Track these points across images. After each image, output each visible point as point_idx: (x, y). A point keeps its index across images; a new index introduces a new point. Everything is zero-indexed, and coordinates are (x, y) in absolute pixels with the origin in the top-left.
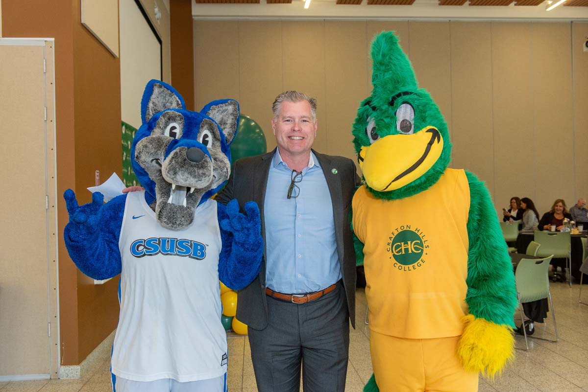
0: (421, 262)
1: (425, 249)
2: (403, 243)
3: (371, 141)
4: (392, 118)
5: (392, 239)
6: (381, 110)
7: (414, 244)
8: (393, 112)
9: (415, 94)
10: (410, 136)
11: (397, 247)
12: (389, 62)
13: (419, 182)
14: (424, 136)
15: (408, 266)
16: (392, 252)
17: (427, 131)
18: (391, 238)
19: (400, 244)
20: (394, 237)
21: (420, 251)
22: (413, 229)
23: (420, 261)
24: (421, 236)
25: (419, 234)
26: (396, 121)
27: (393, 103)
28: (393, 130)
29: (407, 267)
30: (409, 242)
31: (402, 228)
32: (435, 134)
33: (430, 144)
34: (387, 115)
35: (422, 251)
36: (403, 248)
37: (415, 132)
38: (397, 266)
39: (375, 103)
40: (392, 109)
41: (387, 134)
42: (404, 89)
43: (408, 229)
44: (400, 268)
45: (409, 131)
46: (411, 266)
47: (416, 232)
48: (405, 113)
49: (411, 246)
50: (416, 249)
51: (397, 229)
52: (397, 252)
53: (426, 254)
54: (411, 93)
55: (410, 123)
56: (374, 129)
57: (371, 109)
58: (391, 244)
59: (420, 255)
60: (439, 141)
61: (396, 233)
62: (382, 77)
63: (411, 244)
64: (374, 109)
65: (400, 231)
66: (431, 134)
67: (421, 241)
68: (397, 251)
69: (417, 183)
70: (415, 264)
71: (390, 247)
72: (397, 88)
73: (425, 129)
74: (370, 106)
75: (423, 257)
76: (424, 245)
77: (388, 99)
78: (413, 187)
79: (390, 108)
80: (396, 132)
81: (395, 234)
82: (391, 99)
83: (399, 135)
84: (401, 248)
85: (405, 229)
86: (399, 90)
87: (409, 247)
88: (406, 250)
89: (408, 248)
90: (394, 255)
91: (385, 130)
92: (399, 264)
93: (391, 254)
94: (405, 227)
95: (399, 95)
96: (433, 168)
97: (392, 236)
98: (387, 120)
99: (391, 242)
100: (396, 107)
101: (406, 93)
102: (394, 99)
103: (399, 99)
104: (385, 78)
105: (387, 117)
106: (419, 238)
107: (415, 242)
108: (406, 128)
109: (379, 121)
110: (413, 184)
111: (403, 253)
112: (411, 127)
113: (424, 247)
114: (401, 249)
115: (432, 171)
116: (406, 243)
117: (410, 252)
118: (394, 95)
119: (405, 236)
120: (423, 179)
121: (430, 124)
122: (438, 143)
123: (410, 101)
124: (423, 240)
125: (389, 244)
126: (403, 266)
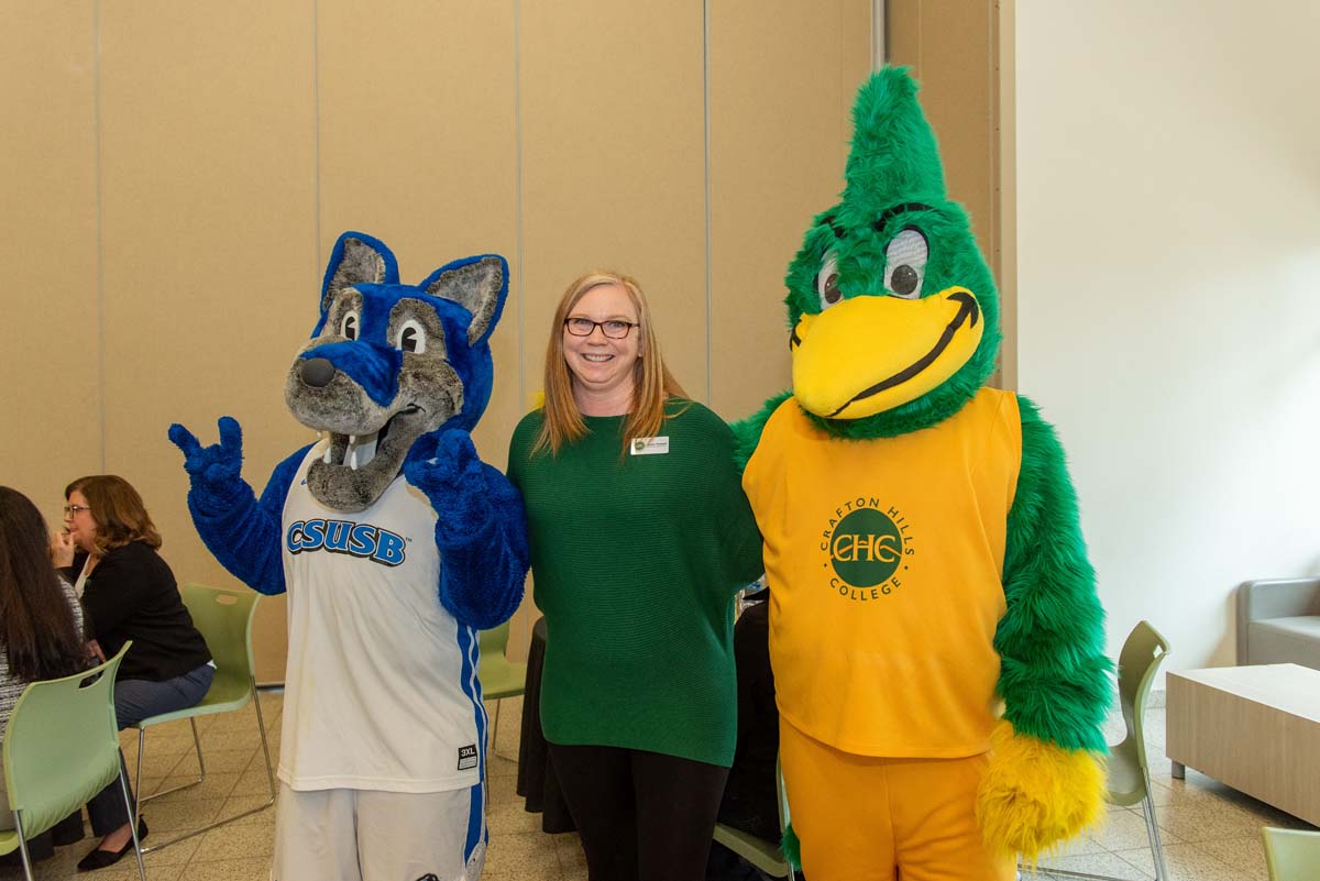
0: (891, 585)
1: (903, 556)
2: (856, 537)
4: (875, 257)
5: (835, 525)
6: (855, 237)
7: (881, 544)
8: (881, 246)
9: (936, 211)
10: (911, 305)
11: (843, 544)
12: (890, 134)
13: (914, 408)
14: (942, 307)
15: (861, 589)
16: (832, 553)
17: (949, 298)
18: (832, 522)
19: (850, 537)
20: (839, 520)
21: (892, 560)
22: (883, 509)
23: (889, 581)
24: (899, 526)
25: (894, 520)
26: (884, 266)
27: (884, 225)
28: (872, 286)
29: (858, 590)
30: (871, 537)
31: (861, 502)
32: (968, 307)
33: (954, 327)
34: (866, 250)
35: (898, 559)
36: (856, 547)
37: (923, 295)
38: (838, 586)
39: (843, 221)
40: (880, 239)
41: (859, 293)
42: (914, 198)
43: (873, 507)
44: (844, 591)
45: (909, 292)
46: (867, 591)
47: (890, 516)
48: (908, 250)
49: (873, 547)
50: (884, 553)
51: (848, 504)
52: (842, 556)
53: (906, 568)
54: (928, 208)
55: (915, 275)
56: (832, 278)
57: (833, 232)
58: (831, 535)
59: (892, 568)
60: (973, 322)
61: (845, 512)
62: (868, 165)
63: (875, 539)
64: (840, 232)
65: (854, 508)
66: (957, 305)
67: (898, 538)
68: (841, 551)
69: (910, 410)
70: (878, 588)
71: (829, 541)
72: (897, 194)
73: (946, 293)
74: (832, 225)
75: (898, 573)
76: (904, 547)
77: (873, 215)
78: (900, 418)
79: (876, 235)
80: (881, 291)
81: (843, 516)
82: (879, 216)
83: (886, 297)
84: (850, 547)
85: (867, 506)
86: (901, 197)
87: (870, 547)
88: (863, 553)
89: (867, 550)
90: (834, 561)
91: (858, 284)
92: (843, 583)
93: (828, 558)
94: (868, 501)
95: (899, 209)
96: (952, 381)
97: (836, 516)
98: (864, 262)
99: (833, 530)
100: (887, 235)
101: (916, 207)
102: (887, 215)
103: (899, 216)
104: (876, 166)
105: (865, 254)
106: (895, 532)
107: (881, 538)
108: (904, 283)
109: (847, 262)
110: (901, 412)
111: (855, 558)
112: (914, 288)
113: (903, 551)
114: (852, 549)
115: (948, 389)
116: (864, 538)
117: (870, 558)
118: (888, 206)
119: (864, 521)
120: (927, 403)
121: (958, 283)
122: (972, 326)
123: (922, 226)
124: (902, 537)
125: (826, 534)
126: (850, 587)
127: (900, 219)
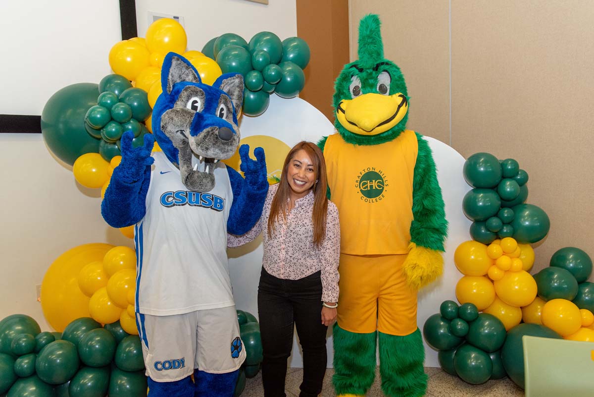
0: (382, 197)
1: (385, 187)
2: (368, 181)
3: (353, 96)
5: (360, 178)
6: (367, 72)
7: (377, 183)
8: (376, 76)
9: (393, 66)
10: (386, 97)
11: (364, 184)
13: (386, 133)
14: (397, 99)
15: (371, 199)
16: (360, 188)
17: (399, 96)
18: (359, 177)
19: (366, 181)
20: (361, 176)
21: (381, 188)
22: (377, 171)
23: (381, 196)
24: (383, 177)
25: (381, 175)
26: (377, 84)
27: (377, 69)
28: (374, 90)
30: (374, 181)
31: (369, 169)
32: (405, 100)
33: (400, 106)
35: (383, 188)
36: (369, 185)
37: (389, 95)
38: (364, 199)
39: (361, 66)
40: (376, 73)
41: (369, 92)
43: (373, 170)
44: (366, 200)
45: (385, 93)
46: (374, 199)
47: (379, 173)
48: (384, 79)
49: (375, 184)
50: (378, 186)
51: (364, 170)
52: (364, 188)
53: (386, 191)
54: (390, 65)
55: (386, 88)
56: (356, 88)
57: (357, 70)
58: (359, 182)
59: (382, 191)
63: (375, 181)
64: (360, 70)
65: (367, 171)
66: (401, 99)
67: (383, 180)
69: (385, 135)
70: (378, 198)
71: (358, 184)
72: (379, 59)
73: (398, 94)
74: (357, 68)
75: (384, 193)
76: (385, 184)
77: (373, 65)
79: (374, 72)
80: (376, 92)
81: (363, 174)
82: (375, 66)
83: (378, 94)
85: (371, 170)
86: (381, 60)
87: (374, 184)
88: (371, 186)
90: (361, 190)
91: (369, 89)
92: (365, 198)
93: (358, 189)
94: (371, 169)
95: (381, 64)
96: (397, 125)
97: (360, 175)
98: (371, 81)
99: (359, 180)
100: (378, 73)
101: (387, 64)
102: (378, 66)
105: (371, 78)
106: (381, 178)
107: (377, 181)
108: (383, 90)
110: (382, 135)
111: (369, 189)
112: (387, 90)
114: (367, 186)
115: (397, 128)
116: (371, 181)
117: (374, 188)
118: (378, 62)
120: (390, 132)
121: (400, 91)
122: (406, 105)
123: (389, 71)
124: (384, 180)
125: (357, 181)
126: (368, 199)
127: (382, 67)
